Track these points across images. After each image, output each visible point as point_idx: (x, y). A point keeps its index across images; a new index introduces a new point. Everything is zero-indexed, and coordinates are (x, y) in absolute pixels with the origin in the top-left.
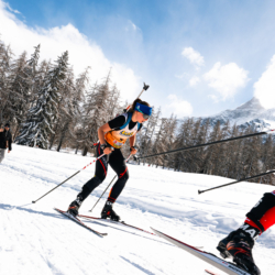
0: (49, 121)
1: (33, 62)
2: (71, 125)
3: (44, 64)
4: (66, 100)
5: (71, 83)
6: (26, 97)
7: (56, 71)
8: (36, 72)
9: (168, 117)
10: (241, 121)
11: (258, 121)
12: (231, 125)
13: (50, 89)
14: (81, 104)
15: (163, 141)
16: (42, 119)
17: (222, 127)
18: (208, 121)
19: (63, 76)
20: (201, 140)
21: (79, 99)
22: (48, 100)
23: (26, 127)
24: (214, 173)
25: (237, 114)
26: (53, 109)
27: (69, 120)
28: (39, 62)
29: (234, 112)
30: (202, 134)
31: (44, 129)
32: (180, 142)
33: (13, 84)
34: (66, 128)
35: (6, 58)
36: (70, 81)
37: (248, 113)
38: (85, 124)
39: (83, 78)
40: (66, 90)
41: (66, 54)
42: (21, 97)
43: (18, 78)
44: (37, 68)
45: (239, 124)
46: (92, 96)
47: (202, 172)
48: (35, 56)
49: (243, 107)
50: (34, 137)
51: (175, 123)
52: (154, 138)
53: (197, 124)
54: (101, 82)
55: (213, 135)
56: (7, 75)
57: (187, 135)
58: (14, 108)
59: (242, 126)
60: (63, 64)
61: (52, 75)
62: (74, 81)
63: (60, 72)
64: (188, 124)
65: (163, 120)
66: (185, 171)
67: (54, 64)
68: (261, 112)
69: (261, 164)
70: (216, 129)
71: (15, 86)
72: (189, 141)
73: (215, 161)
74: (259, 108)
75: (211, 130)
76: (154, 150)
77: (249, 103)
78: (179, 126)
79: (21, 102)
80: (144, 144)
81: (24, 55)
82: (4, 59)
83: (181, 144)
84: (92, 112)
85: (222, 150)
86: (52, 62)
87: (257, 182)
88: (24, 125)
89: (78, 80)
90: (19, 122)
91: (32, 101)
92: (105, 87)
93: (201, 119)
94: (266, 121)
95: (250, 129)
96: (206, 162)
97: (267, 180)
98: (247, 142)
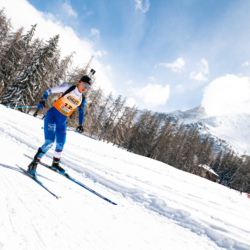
0: (32, 89)
1: (27, 38)
3: (37, 41)
4: (49, 75)
5: (57, 62)
6: (16, 65)
7: (46, 49)
8: (28, 47)
9: (131, 107)
10: (188, 122)
11: (201, 124)
12: (180, 123)
13: (38, 63)
14: (61, 81)
15: (123, 125)
16: (26, 87)
17: (172, 123)
18: (162, 116)
19: (51, 55)
20: (153, 130)
21: (60, 77)
22: (34, 72)
23: (11, 91)
24: (159, 159)
25: (185, 115)
26: (37, 80)
28: (33, 39)
29: (184, 113)
30: (155, 126)
31: (26, 96)
32: (136, 129)
33: (7, 52)
35: (5, 29)
36: (56, 60)
37: (195, 116)
39: (68, 60)
40: (51, 68)
41: (57, 37)
42: (11, 65)
43: (12, 49)
44: (30, 44)
46: (73, 76)
47: (148, 156)
48: (31, 33)
49: (192, 111)
50: (16, 101)
51: (136, 112)
52: (116, 121)
53: (153, 117)
54: (82, 67)
55: (164, 129)
56: (4, 43)
57: (143, 124)
58: (4, 73)
59: (188, 126)
60: (53, 45)
61: (42, 52)
62: (60, 61)
63: (48, 51)
64: (146, 115)
65: (127, 108)
66: (135, 153)
67: (45, 43)
68: (205, 117)
69: (196, 158)
70: (167, 124)
71: (9, 54)
72: (144, 129)
73: (161, 149)
74: (203, 112)
75: (163, 124)
76: (114, 131)
77: (197, 108)
78: (138, 115)
79: (11, 69)
80: (107, 124)
81: (21, 30)
82: (4, 29)
83: (137, 130)
85: (168, 141)
86: (44, 42)
87: (190, 172)
88: (10, 88)
89: (63, 61)
90: (6, 85)
91: (21, 70)
92: (84, 72)
93: (156, 113)
94: (207, 126)
95: (193, 129)
96: (153, 149)
97: (198, 172)
98: (189, 139)
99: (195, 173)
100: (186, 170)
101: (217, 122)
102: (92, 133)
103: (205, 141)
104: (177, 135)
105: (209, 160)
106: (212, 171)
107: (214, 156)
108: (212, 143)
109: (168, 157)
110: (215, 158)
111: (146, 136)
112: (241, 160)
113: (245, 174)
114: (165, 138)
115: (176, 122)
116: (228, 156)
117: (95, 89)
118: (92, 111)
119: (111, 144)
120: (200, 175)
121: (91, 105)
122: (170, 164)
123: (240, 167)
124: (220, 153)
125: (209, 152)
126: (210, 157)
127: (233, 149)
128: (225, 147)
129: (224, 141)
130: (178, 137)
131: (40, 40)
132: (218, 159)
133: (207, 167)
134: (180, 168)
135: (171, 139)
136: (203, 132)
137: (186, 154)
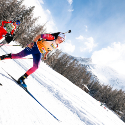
1: (20, 3)
2: (23, 35)
3: (24, 6)
4: (26, 24)
6: (11, 15)
7: (27, 11)
8: (19, 8)
9: (60, 50)
10: (83, 64)
11: (89, 66)
12: (80, 63)
13: (22, 17)
14: (31, 29)
15: (54, 57)
17: (76, 62)
18: (72, 58)
19: (29, 15)
20: (67, 63)
21: (31, 26)
24: (66, 77)
25: (83, 61)
27: (23, 32)
28: (23, 5)
29: (83, 59)
30: (68, 61)
32: (59, 60)
33: (8, 7)
34: (21, 34)
36: (31, 18)
37: (87, 62)
38: (29, 36)
39: (36, 20)
40: (27, 21)
41: (34, 7)
42: (9, 14)
43: (11, 6)
44: (20, 7)
46: (36, 28)
47: (61, 74)
48: (22, 2)
49: (86, 59)
51: (61, 53)
52: (51, 54)
53: (68, 57)
54: (42, 25)
55: (72, 64)
56: (7, 2)
57: (63, 59)
58: (4, 16)
59: (83, 65)
60: (31, 10)
61: (25, 12)
62: (32, 19)
63: (28, 13)
64: (65, 55)
65: (58, 50)
67: (28, 8)
68: (91, 63)
69: (82, 81)
70: (74, 62)
71: (9, 8)
72: (63, 61)
73: (68, 73)
74: (91, 61)
75: (72, 61)
76: (49, 59)
77: (89, 59)
78: (62, 54)
79: (8, 16)
83: (59, 61)
84: (34, 34)
85: (72, 70)
87: (78, 86)
89: (34, 19)
91: (13, 18)
92: (42, 27)
93: (70, 56)
94: (91, 68)
95: (85, 68)
96: (64, 71)
97: (81, 87)
99: (80, 87)
101: (96, 67)
103: (88, 74)
104: (77, 68)
105: (88, 83)
106: (88, 88)
107: (90, 82)
108: (91, 76)
109: (70, 77)
110: (90, 83)
111: (63, 65)
112: (101, 87)
113: (101, 93)
114: (71, 69)
115: (78, 62)
116: (97, 83)
119: (46, 64)
120: (82, 89)
122: (70, 80)
123: (100, 89)
124: (93, 82)
125: (89, 79)
126: (89, 82)
127: (99, 81)
128: (96, 79)
129: (96, 77)
130: (77, 69)
131: (25, 6)
132: (92, 84)
133: (86, 86)
134: (74, 83)
135: (74, 69)
136: (88, 70)
137: (78, 78)
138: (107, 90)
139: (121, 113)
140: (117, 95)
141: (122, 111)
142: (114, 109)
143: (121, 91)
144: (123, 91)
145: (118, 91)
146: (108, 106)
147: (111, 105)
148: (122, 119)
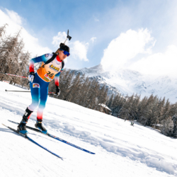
12: (86, 76)
17: (81, 76)
18: (74, 72)
20: (68, 81)
24: (72, 101)
25: (90, 71)
37: (96, 71)
39: (1, 30)
45: (90, 76)
46: (6, 43)
47: (65, 100)
53: (67, 73)
55: (75, 80)
59: (91, 78)
66: (55, 97)
69: (97, 99)
70: (77, 77)
73: (73, 95)
74: (101, 69)
75: (74, 77)
77: (97, 66)
84: (4, 53)
85: (78, 89)
87: (93, 109)
92: (15, 39)
93: (70, 70)
95: (95, 80)
96: (68, 94)
97: (98, 108)
98: (92, 87)
99: (97, 110)
100: (90, 108)
101: (110, 75)
102: (23, 85)
103: (103, 88)
104: (84, 84)
105: (105, 100)
106: (107, 108)
107: (108, 98)
108: (107, 89)
109: (78, 99)
111: (62, 86)
112: (125, 100)
113: (127, 108)
114: (76, 87)
115: (83, 75)
116: (117, 97)
117: (24, 52)
118: (22, 69)
121: (21, 64)
122: (80, 104)
123: (125, 103)
124: (112, 96)
125: (105, 95)
126: (106, 98)
127: (120, 92)
128: (115, 92)
129: (115, 88)
132: (111, 99)
133: (104, 105)
134: (86, 107)
135: (80, 88)
136: (101, 82)
137: (91, 97)
138: (133, 101)
139: (159, 125)
140: (148, 104)
141: (160, 123)
142: (149, 123)
143: (152, 97)
144: (154, 96)
145: (148, 98)
146: (140, 122)
147: (143, 119)
148: (162, 133)
